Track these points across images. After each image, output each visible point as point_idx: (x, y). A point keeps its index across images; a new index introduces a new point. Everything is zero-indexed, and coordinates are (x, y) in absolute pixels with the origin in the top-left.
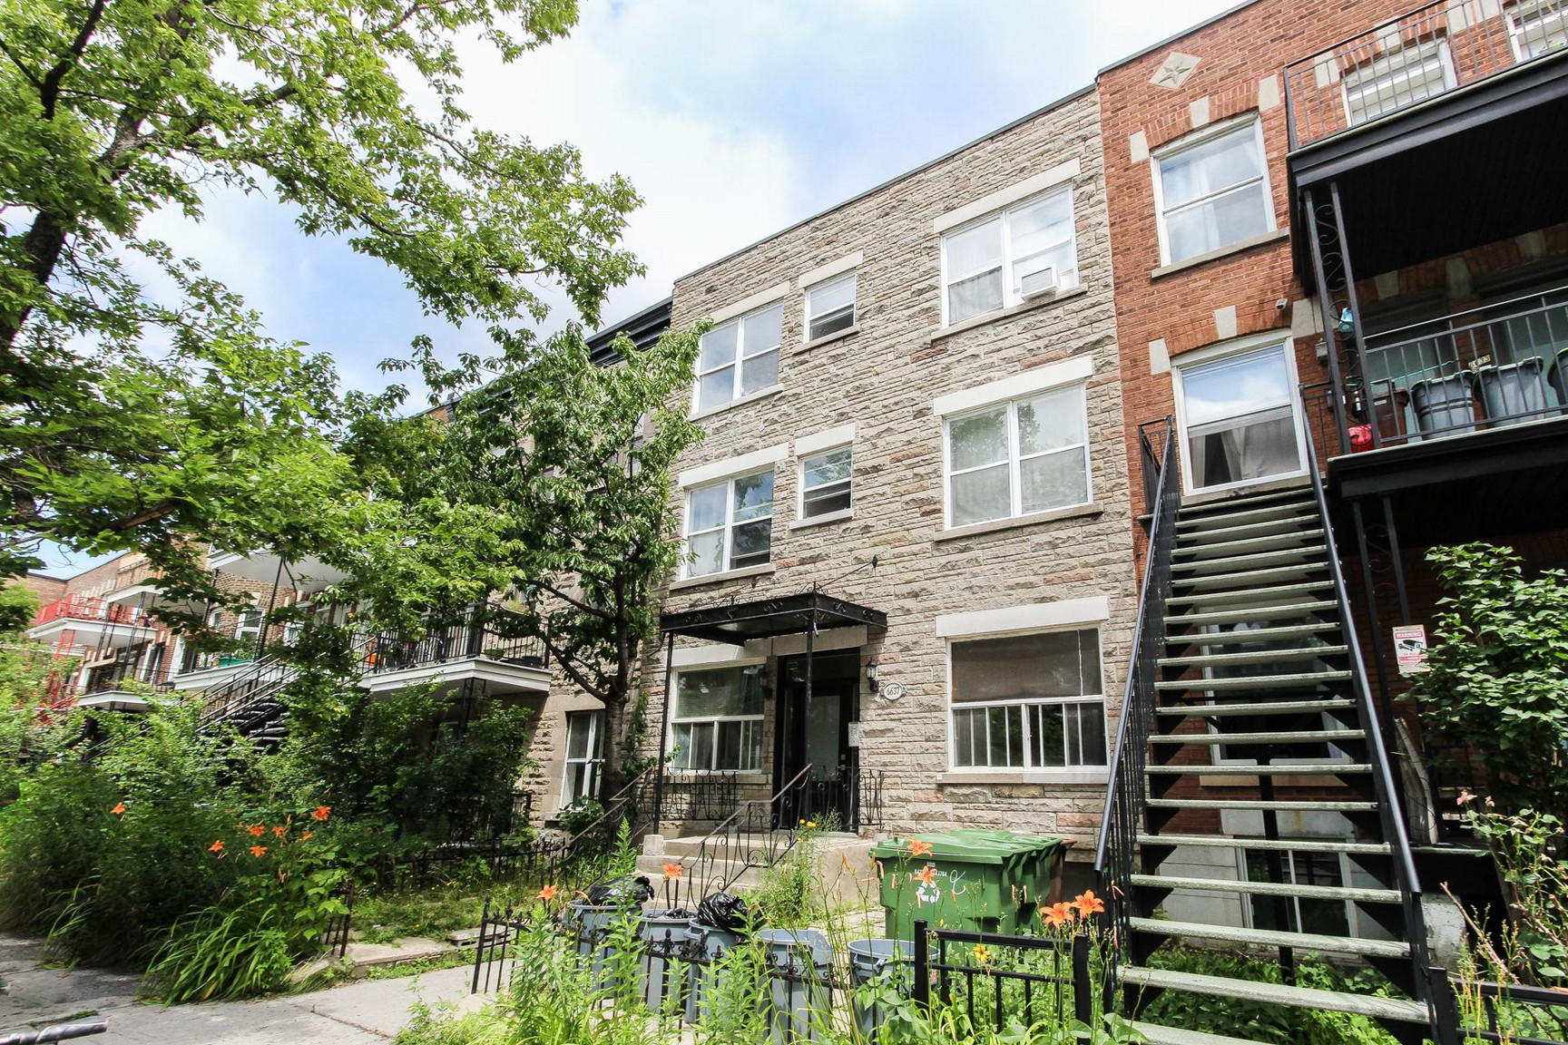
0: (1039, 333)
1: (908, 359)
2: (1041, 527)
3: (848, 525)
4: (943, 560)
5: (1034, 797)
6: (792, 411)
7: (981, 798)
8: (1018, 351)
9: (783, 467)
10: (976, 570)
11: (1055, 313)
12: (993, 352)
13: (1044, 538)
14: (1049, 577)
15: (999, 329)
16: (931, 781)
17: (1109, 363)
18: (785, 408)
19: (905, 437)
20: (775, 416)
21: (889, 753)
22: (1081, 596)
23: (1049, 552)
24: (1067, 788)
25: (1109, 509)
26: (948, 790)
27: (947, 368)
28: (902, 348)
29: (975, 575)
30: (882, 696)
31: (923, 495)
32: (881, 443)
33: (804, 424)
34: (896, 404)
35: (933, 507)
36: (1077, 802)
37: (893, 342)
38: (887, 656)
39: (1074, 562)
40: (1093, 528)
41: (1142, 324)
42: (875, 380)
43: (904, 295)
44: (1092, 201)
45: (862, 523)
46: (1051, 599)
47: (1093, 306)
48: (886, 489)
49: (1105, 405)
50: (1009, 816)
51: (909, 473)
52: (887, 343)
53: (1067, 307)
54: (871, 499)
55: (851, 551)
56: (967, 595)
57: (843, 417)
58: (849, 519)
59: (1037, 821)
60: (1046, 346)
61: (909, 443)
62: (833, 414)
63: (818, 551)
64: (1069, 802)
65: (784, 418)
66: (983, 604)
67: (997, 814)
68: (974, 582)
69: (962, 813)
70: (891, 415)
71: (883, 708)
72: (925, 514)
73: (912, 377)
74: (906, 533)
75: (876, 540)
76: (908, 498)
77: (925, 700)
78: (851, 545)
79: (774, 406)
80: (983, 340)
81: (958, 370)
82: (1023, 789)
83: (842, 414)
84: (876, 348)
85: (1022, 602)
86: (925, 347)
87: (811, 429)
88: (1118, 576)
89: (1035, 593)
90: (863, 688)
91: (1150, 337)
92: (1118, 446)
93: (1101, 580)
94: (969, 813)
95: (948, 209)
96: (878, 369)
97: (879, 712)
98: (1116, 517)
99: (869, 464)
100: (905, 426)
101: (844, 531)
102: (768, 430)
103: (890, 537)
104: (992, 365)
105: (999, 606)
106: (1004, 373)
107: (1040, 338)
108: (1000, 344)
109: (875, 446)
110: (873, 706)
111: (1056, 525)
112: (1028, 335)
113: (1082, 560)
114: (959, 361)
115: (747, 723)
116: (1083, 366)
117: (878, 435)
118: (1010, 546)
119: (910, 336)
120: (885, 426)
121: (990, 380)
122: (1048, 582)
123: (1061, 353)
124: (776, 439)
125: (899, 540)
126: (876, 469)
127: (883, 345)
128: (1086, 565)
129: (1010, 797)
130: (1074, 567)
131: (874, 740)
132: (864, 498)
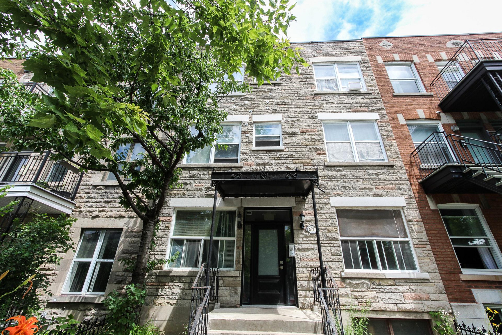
0: (357, 101)
1: (304, 97)
2: (371, 167)
3: (282, 153)
4: (330, 174)
5: (391, 285)
6: (250, 104)
7: (365, 286)
8: (349, 105)
9: (247, 124)
10: (346, 180)
11: (362, 97)
12: (339, 103)
13: (373, 171)
14: (378, 187)
15: (341, 97)
16: (337, 276)
17: (385, 117)
18: (247, 102)
19: (306, 124)
20: (242, 104)
21: (313, 261)
22: (393, 196)
23: (376, 177)
24: (406, 281)
25: (397, 164)
26: (348, 281)
27: (322, 104)
28: (301, 93)
29: (345, 182)
30: (307, 231)
31: (317, 147)
32: (295, 124)
33: (256, 110)
34: (301, 111)
35: (322, 152)
36: (412, 287)
37: (297, 91)
38: (307, 212)
39: (387, 182)
40: (392, 171)
41: (393, 108)
42: (290, 101)
43: (300, 77)
44: (368, 69)
45: (289, 153)
46: (381, 196)
47: (375, 98)
48: (299, 141)
49: (386, 129)
50: (380, 295)
51: (310, 138)
52: (295, 90)
53: (365, 96)
54: (292, 144)
55: (284, 164)
56: (343, 189)
57: (275, 111)
58: (282, 151)
59: (394, 297)
60: (360, 106)
61: (309, 126)
62: (271, 109)
63: (267, 161)
64: (408, 288)
65: (247, 106)
66: (350, 194)
67: (374, 294)
68: (345, 184)
69: (357, 294)
70: (299, 115)
71: (307, 237)
72: (318, 154)
73: (307, 104)
74: (311, 160)
75: (297, 161)
76: (311, 147)
77: (329, 234)
78: (284, 161)
79: (241, 100)
80: (335, 99)
81: (326, 106)
82: (386, 281)
83: (276, 110)
84: (290, 91)
85: (368, 195)
86: (311, 95)
87: (260, 112)
88: (406, 190)
89: (372, 192)
90: (296, 227)
91: (396, 112)
92: (394, 144)
93: (399, 191)
94: (360, 293)
95: (314, 56)
96: (291, 98)
97: (305, 239)
98: (399, 168)
99: (290, 131)
100: (306, 120)
101: (280, 155)
102: (238, 108)
103: (303, 161)
104: (340, 107)
105: (358, 195)
106: (345, 111)
107: (357, 103)
108: (342, 102)
109: (292, 125)
110: (302, 236)
111: (377, 168)
112: (353, 101)
113: (390, 182)
114: (326, 103)
115: (222, 241)
116: (375, 116)
117: (294, 121)
118: (359, 173)
119: (304, 90)
120: (297, 118)
121: (340, 112)
122: (377, 189)
123: (367, 110)
124: (242, 113)
125: (308, 163)
126: (294, 133)
127: (293, 91)
128: (392, 184)
129: (380, 285)
130: (387, 185)
131: (304, 253)
132: (289, 143)
